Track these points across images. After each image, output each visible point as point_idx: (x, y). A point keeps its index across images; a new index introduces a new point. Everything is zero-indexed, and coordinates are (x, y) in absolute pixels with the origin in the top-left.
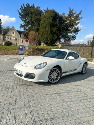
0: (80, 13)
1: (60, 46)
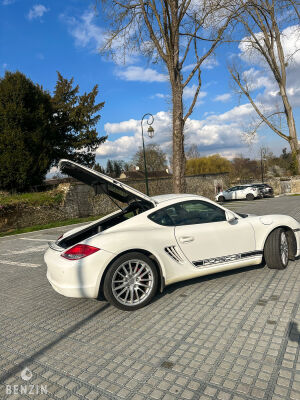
0: (95, 92)
1: (65, 188)
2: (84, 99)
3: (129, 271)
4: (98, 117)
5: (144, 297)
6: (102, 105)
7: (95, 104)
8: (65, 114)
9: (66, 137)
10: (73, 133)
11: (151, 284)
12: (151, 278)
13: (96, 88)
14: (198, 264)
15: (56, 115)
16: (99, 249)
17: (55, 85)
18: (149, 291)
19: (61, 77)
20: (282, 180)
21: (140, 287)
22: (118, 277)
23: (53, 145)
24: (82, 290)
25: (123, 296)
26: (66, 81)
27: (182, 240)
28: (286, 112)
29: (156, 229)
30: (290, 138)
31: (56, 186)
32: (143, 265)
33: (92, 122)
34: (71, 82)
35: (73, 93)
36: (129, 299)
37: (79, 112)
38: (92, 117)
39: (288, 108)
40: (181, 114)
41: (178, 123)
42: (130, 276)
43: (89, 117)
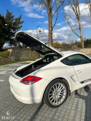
1: (10, 51)
2: (17, 20)
3: (55, 88)
4: (22, 26)
5: (62, 100)
6: (23, 22)
7: (20, 21)
8: (9, 24)
9: (10, 33)
10: (13, 31)
11: (65, 94)
12: (65, 91)
13: (21, 16)
14: (82, 82)
15: (6, 25)
16: (41, 78)
17: (6, 14)
18: (64, 97)
19: (8, 11)
20: (78, 50)
21: (60, 96)
22: (51, 92)
23: (6, 35)
24: (33, 100)
25: (53, 101)
26: (10, 13)
27: (77, 72)
28: (80, 29)
29: (65, 67)
30: (80, 37)
31: (7, 50)
32: (62, 85)
33: (20, 28)
34: (12, 13)
35: (12, 17)
36: (56, 102)
37: (15, 24)
38: (19, 26)
39: (80, 28)
40: (52, 25)
41: (51, 28)
42: (56, 91)
43: (18, 26)
